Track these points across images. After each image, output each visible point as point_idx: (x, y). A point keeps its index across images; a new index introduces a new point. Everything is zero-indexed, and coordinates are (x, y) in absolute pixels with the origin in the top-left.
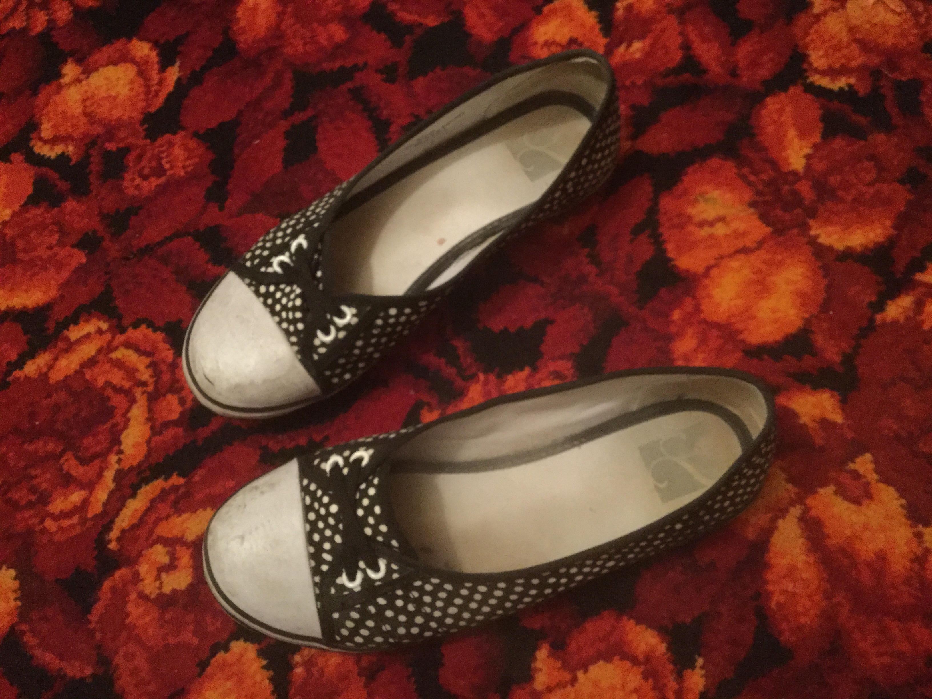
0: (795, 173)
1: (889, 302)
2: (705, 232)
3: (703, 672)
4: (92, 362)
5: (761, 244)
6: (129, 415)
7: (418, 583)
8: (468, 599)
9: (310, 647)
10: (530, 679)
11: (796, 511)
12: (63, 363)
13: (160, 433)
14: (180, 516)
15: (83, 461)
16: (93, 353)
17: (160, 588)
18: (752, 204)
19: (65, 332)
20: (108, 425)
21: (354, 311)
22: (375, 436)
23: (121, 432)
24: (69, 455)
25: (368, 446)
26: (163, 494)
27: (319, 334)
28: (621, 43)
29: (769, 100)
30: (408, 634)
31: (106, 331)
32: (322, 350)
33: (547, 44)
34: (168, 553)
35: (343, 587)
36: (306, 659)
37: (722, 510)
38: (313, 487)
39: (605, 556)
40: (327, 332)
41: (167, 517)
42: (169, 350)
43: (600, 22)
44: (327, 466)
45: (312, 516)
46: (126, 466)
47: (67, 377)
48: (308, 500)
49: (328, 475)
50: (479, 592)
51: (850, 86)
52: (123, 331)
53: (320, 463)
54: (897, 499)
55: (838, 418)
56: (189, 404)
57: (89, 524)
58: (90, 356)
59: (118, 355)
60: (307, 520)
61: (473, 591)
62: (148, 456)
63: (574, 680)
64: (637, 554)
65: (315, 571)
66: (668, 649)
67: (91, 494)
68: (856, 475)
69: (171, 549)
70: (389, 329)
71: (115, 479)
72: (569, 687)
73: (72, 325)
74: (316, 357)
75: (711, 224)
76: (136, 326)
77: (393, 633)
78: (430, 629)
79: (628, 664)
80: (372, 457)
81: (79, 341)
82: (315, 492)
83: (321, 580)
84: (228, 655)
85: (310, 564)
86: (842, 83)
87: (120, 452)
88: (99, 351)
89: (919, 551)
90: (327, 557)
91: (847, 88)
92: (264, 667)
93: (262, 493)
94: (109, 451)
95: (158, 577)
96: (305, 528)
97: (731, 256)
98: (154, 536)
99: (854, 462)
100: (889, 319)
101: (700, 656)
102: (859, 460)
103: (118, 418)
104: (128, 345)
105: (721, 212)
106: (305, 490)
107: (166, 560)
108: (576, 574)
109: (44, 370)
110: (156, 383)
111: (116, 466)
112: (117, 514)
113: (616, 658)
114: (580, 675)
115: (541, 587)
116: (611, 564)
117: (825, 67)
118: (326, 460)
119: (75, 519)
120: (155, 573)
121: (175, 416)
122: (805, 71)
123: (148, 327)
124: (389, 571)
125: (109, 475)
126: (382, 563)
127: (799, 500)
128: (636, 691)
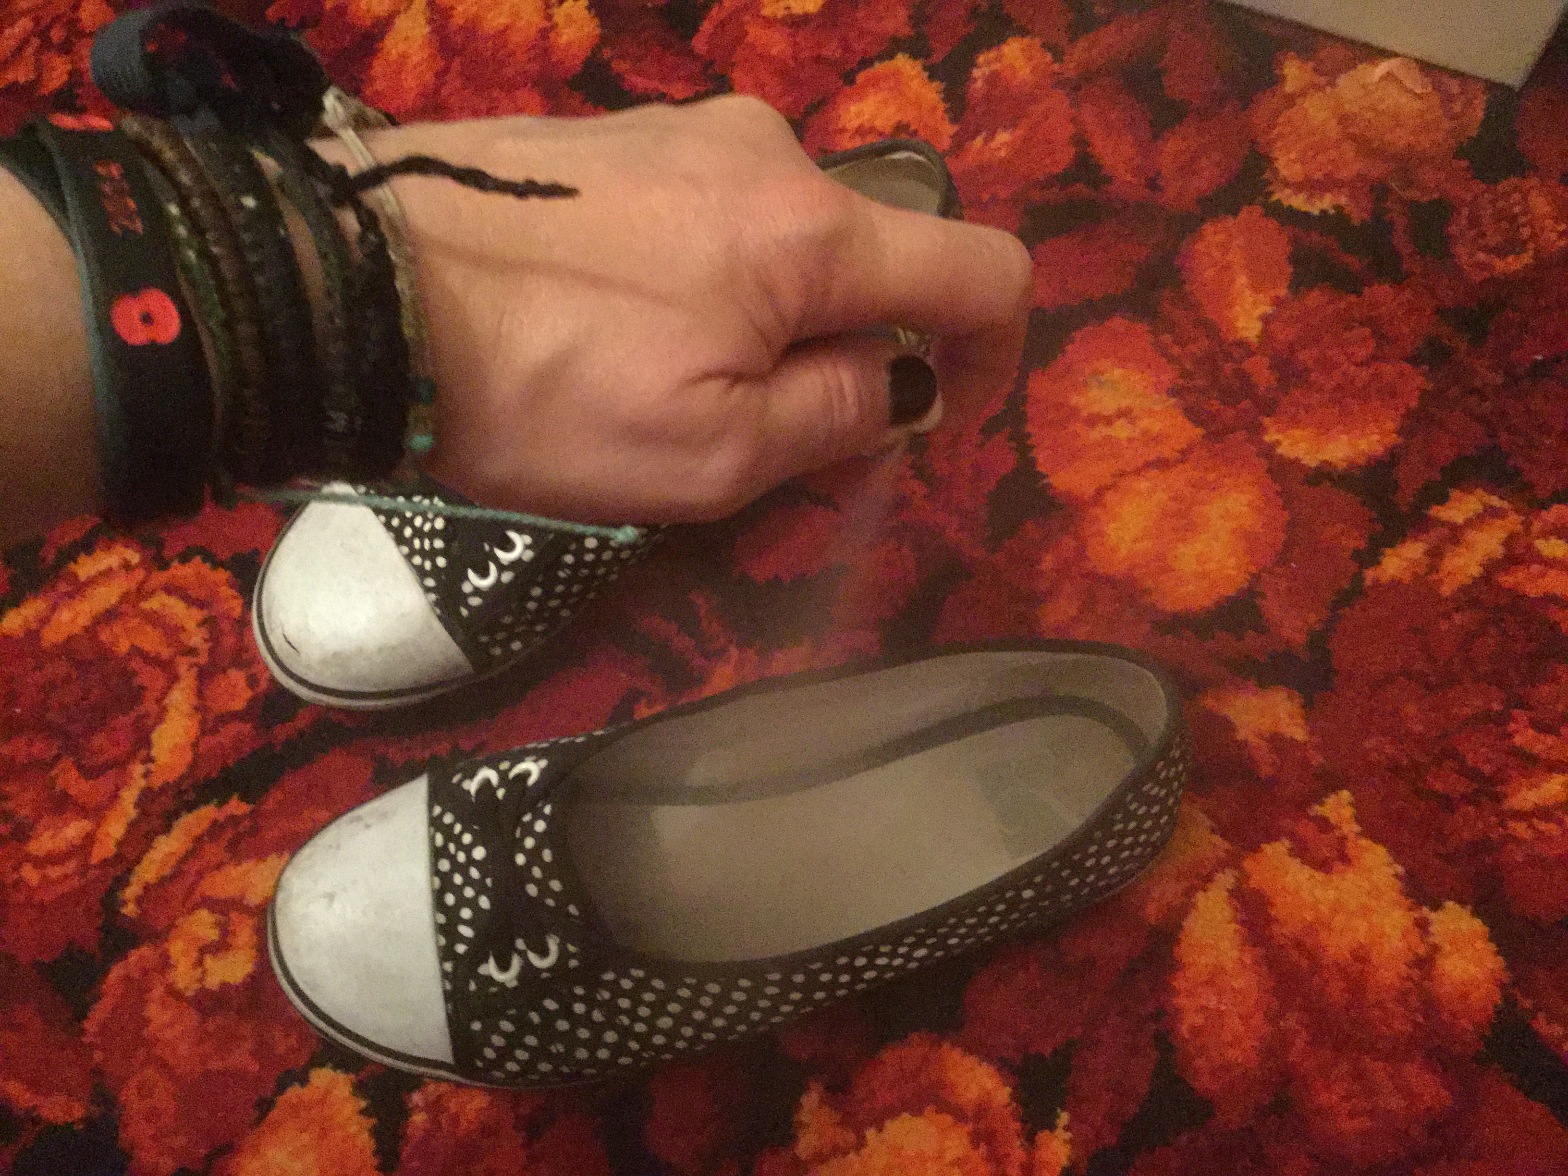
0: (1241, 344)
1: (1388, 551)
2: (1097, 433)
3: (1068, 1135)
4: (109, 616)
5: (1184, 455)
6: (167, 701)
7: (609, 976)
8: (691, 1005)
9: (439, 1080)
10: (791, 1139)
11: (1226, 879)
12: (65, 615)
13: (214, 731)
14: (239, 864)
15: (90, 773)
16: (114, 600)
17: (201, 980)
18: (1173, 392)
19: (72, 566)
20: (133, 715)
21: (528, 540)
22: (552, 740)
23: (152, 728)
24: (67, 762)
25: (538, 754)
26: (215, 830)
27: (471, 574)
28: (977, 132)
29: (1208, 228)
30: (593, 1060)
31: (137, 566)
32: (475, 601)
33: (860, 131)
34: (217, 924)
35: (490, 980)
36: (430, 1099)
37: (1101, 871)
38: (448, 819)
39: (910, 940)
40: (484, 574)
41: (219, 866)
42: (234, 597)
43: (946, 100)
44: (472, 786)
45: (444, 865)
46: (157, 782)
47: (70, 639)
48: (439, 840)
49: (473, 800)
50: (707, 994)
51: (1338, 208)
52: (164, 565)
53: (461, 781)
54: (1390, 865)
55: (1299, 734)
56: (264, 685)
57: (93, 874)
58: (108, 606)
59: (153, 604)
60: (436, 872)
61: (698, 990)
62: (193, 766)
63: (861, 1144)
64: (963, 937)
65: (446, 953)
66: (1013, 1096)
67: (98, 826)
68: (1324, 825)
69: (222, 918)
70: (585, 572)
71: (139, 804)
72: (852, 1156)
73: (83, 554)
74: (464, 612)
75: (1109, 421)
76: (185, 559)
77: (568, 1057)
78: (630, 1053)
79: (949, 1119)
80: (543, 772)
81: (92, 582)
82: (451, 826)
83: (455, 968)
84: (305, 1090)
85: (437, 942)
86: (1325, 203)
87: (150, 760)
88: (125, 597)
89: (1422, 951)
90: (466, 931)
91: (1332, 212)
92: (362, 1112)
93: (368, 826)
94: (131, 756)
95: (200, 963)
96: (432, 883)
97: (1137, 472)
98: (197, 897)
99: (1321, 804)
100: (1385, 578)
101: (1063, 1110)
102: (1331, 800)
103: (149, 706)
104: (169, 590)
105: (1125, 403)
106: (435, 823)
107: (213, 935)
108: (865, 968)
109: (34, 626)
110: (211, 651)
111: (142, 783)
112: (138, 861)
113: (929, 1109)
114: (870, 1134)
115: (808, 988)
116: (921, 952)
117: (1300, 179)
118: (472, 776)
119: (71, 866)
120: (195, 955)
121: (238, 705)
122: (1269, 183)
123: (204, 561)
124: (564, 955)
125: (129, 796)
126: (553, 944)
127: (1232, 861)
128: (958, 1163)
